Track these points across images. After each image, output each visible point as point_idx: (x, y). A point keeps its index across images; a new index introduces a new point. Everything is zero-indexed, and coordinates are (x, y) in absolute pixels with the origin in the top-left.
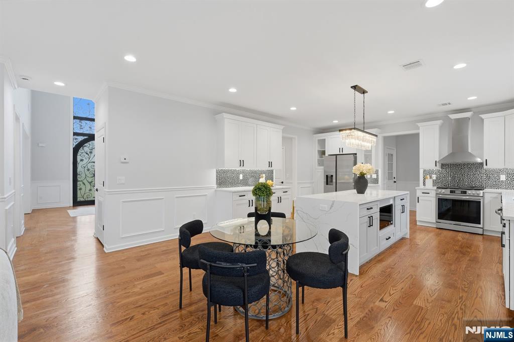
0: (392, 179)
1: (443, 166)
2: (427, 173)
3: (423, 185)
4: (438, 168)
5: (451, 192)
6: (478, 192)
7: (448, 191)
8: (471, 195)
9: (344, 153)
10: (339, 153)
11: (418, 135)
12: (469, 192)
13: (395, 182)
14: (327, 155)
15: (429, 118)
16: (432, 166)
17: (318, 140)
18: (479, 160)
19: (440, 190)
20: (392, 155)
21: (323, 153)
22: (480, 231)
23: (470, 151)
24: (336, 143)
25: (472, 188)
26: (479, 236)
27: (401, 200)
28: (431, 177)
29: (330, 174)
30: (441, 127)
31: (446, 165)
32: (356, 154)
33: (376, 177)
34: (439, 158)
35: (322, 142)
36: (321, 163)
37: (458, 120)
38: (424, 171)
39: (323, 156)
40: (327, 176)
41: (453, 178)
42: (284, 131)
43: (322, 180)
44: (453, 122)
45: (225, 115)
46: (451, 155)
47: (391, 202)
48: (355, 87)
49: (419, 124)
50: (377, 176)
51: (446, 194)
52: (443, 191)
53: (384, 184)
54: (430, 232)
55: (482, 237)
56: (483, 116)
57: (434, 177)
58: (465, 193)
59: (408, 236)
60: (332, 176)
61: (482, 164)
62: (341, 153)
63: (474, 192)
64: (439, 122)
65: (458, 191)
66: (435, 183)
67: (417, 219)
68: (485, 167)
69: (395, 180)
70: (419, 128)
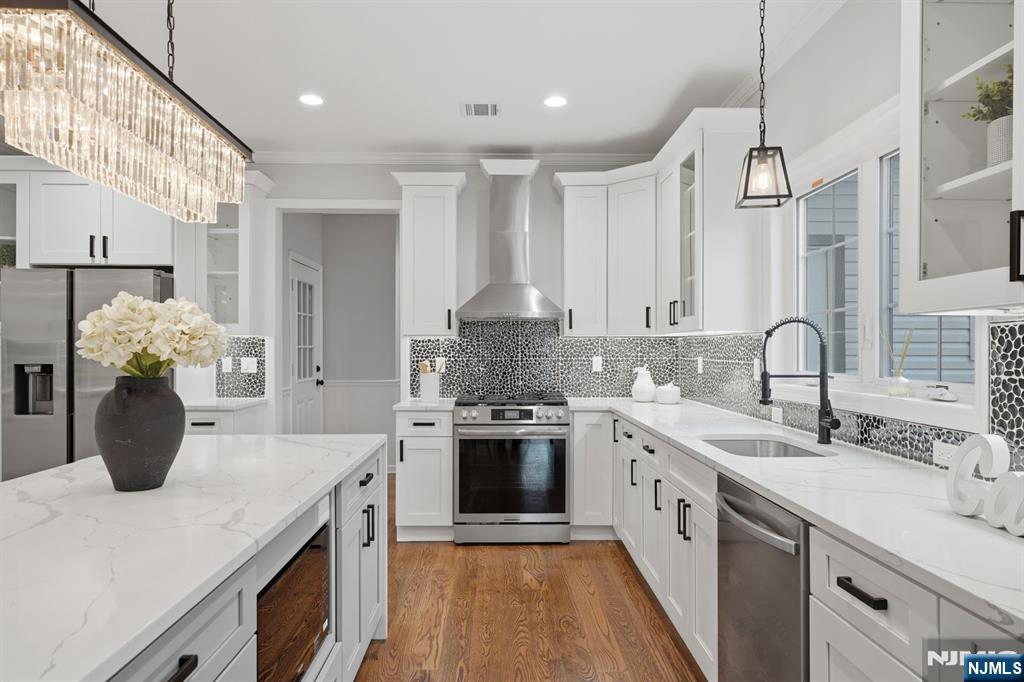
0: (311, 375)
2: (422, 351)
3: (409, 391)
4: (454, 335)
5: (495, 415)
6: (559, 411)
7: (485, 413)
8: (545, 421)
9: (111, 261)
10: (88, 261)
12: (538, 412)
13: (320, 383)
14: (24, 263)
15: (427, 158)
16: (438, 329)
19: (463, 412)
20: (311, 287)
23: (529, 282)
27: (363, 483)
28: (433, 368)
32: (169, 269)
33: (254, 370)
34: (458, 305)
38: (414, 344)
40: (19, 370)
41: (491, 368)
46: (484, 294)
49: (401, 177)
50: (261, 364)
51: (482, 422)
52: (473, 412)
53: (285, 394)
56: (562, 178)
57: (442, 363)
58: (528, 415)
60: (47, 369)
62: (99, 260)
63: (549, 411)
64: (458, 178)
65: (511, 413)
66: (446, 387)
67: (398, 523)
68: (567, 331)
69: (320, 376)
70: (396, 193)
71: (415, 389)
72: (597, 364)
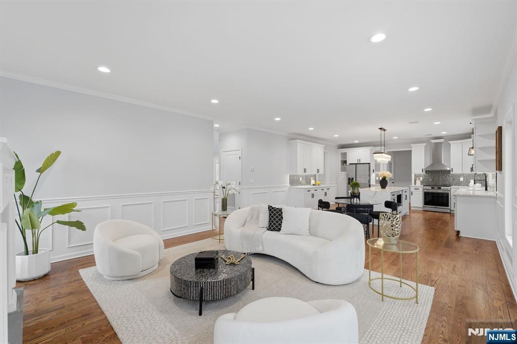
0: (391, 181)
1: (426, 172)
2: (417, 176)
4: (424, 173)
5: (432, 188)
6: (447, 188)
7: (430, 188)
8: (444, 189)
9: (361, 163)
10: (357, 163)
11: (411, 151)
12: (442, 188)
13: (393, 183)
14: (348, 164)
15: (418, 141)
16: (420, 172)
17: (341, 153)
18: (448, 169)
19: (425, 187)
21: (344, 162)
22: (449, 211)
23: (443, 163)
24: (354, 155)
25: (444, 186)
26: (447, 214)
27: (405, 192)
28: (419, 179)
29: (351, 177)
30: (426, 147)
31: (429, 171)
32: (369, 164)
34: (425, 166)
35: (344, 155)
36: (343, 170)
37: (436, 144)
38: (415, 175)
39: (345, 164)
40: (349, 179)
41: (433, 179)
42: (325, 148)
43: (346, 181)
44: (433, 144)
45: (298, 141)
46: (432, 165)
47: (401, 193)
48: (381, 129)
49: (412, 145)
51: (429, 189)
52: (427, 187)
54: (419, 213)
55: (449, 214)
56: (450, 142)
57: (421, 178)
58: (440, 188)
59: (408, 214)
60: (353, 178)
61: (450, 171)
62: (359, 162)
63: (445, 188)
64: (425, 144)
65: (436, 188)
66: (422, 183)
67: (411, 206)
68: (451, 172)
69: (393, 181)
70: (412, 147)
71: (415, 184)
72: (462, 179)
